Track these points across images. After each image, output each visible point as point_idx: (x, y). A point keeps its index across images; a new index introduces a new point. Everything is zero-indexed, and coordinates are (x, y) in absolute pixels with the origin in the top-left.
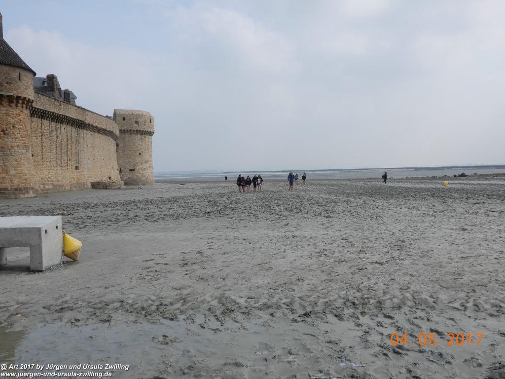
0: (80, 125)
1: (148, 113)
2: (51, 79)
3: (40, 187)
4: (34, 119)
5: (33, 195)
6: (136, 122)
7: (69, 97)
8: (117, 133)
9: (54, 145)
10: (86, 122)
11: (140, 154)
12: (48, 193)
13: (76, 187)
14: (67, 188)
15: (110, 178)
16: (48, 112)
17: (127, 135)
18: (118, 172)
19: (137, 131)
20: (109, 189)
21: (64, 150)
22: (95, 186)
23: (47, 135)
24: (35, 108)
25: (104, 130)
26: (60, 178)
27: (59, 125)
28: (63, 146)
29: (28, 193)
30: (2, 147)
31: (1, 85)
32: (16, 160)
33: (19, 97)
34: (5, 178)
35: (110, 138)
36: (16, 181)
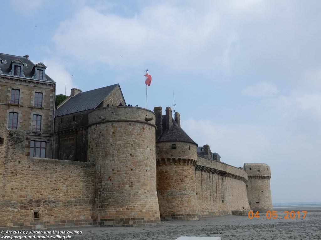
0: (223, 174)
1: (266, 164)
2: (206, 147)
3: (201, 214)
4: (197, 172)
5: (197, 219)
6: (259, 171)
7: (216, 157)
8: (246, 178)
9: (209, 187)
10: (227, 172)
11: (262, 192)
12: (205, 217)
13: (222, 214)
14: (217, 214)
15: (243, 208)
16: (205, 167)
17: (253, 179)
18: (248, 204)
19: (259, 176)
20: (243, 215)
21: (215, 190)
22: (235, 213)
23: (204, 181)
24: (198, 165)
25: (238, 176)
26: (213, 208)
27: (211, 175)
28: (214, 187)
29: (194, 217)
30: (180, 189)
31: (180, 153)
32: (188, 197)
33: (189, 160)
34: (182, 208)
35: (242, 181)
36: (188, 210)
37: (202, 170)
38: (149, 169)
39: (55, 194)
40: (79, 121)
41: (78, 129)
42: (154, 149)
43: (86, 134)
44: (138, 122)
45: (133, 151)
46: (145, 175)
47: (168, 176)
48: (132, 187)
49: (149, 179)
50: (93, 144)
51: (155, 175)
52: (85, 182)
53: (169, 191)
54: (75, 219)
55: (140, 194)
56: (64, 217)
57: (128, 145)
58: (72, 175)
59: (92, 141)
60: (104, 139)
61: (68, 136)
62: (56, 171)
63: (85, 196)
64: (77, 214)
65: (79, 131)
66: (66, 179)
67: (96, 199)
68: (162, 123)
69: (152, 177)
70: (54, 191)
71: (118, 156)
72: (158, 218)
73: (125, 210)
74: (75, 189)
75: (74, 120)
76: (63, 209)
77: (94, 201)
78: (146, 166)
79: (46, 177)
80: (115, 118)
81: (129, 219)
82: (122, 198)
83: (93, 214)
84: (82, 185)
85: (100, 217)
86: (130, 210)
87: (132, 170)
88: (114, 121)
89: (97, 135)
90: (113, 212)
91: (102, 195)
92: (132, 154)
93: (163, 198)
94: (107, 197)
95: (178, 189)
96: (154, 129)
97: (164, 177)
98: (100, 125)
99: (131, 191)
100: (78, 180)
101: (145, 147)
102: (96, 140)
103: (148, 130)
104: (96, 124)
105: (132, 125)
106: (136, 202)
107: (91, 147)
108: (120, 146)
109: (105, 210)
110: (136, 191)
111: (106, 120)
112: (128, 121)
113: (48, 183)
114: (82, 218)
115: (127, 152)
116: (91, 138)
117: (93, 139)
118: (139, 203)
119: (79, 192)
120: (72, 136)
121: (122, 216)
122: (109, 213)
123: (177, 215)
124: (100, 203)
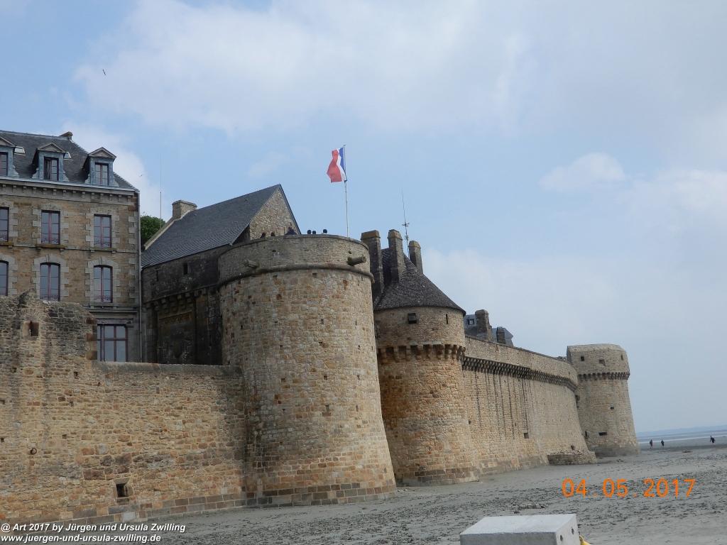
0: (523, 373)
1: (617, 346)
2: (481, 316)
3: (481, 466)
4: (467, 373)
5: (475, 479)
6: (601, 361)
7: (504, 337)
8: (575, 379)
9: (494, 405)
10: (533, 368)
11: (612, 408)
13: (527, 464)
14: (515, 465)
15: (573, 447)
16: (483, 360)
17: (589, 382)
18: (582, 437)
19: (604, 374)
20: (574, 464)
21: (507, 411)
22: (555, 460)
23: (484, 392)
24: (467, 358)
25: (557, 377)
26: (506, 451)
27: (497, 377)
28: (505, 405)
29: (468, 475)
30: (432, 415)
31: (426, 332)
32: (451, 431)
33: (448, 346)
34: (438, 455)
35: (566, 388)
36: (452, 459)
37: (476, 368)
38: (362, 372)
39: (158, 440)
40: (198, 274)
41: (196, 293)
42: (372, 327)
43: (215, 302)
44: (332, 268)
45: (326, 334)
46: (355, 388)
47: (403, 385)
48: (330, 415)
49: (365, 394)
50: (235, 324)
51: (376, 385)
52: (221, 411)
53: (408, 418)
54: (206, 495)
55: (348, 429)
56: (182, 492)
57: (314, 321)
58: (194, 395)
59: (231, 318)
60: (258, 312)
61: (174, 309)
62: (158, 389)
63: (225, 443)
64: (211, 484)
65: (198, 297)
66: (179, 405)
67: (250, 447)
68: (381, 267)
69: (372, 391)
70: (156, 434)
71: (293, 347)
72: (391, 481)
73: (317, 468)
74: (202, 428)
75: (186, 273)
76: (179, 475)
77: (246, 451)
78: (356, 366)
79: (139, 405)
80: (280, 264)
81: (327, 488)
82: (307, 442)
83: (245, 481)
84: (216, 417)
85: (262, 486)
86: (328, 468)
87: (325, 377)
88: (279, 270)
89: (243, 304)
90: (291, 473)
91: (263, 437)
92: (324, 342)
93: (396, 436)
94: (274, 441)
95: (429, 413)
96: (368, 282)
97: (396, 388)
98: (246, 281)
99: (326, 424)
100: (206, 406)
101: (352, 323)
102: (242, 315)
103: (355, 284)
104: (239, 278)
105: (319, 275)
106: (340, 448)
107: (230, 331)
108: (297, 325)
109: (271, 470)
110: (339, 423)
111: (261, 268)
112: (311, 268)
113: (142, 418)
114: (223, 491)
115: (311, 338)
116: (228, 311)
117: (234, 314)
118: (346, 450)
119: (210, 433)
120: (183, 310)
121: (311, 481)
122: (280, 477)
123: (428, 473)
124: (259, 455)
